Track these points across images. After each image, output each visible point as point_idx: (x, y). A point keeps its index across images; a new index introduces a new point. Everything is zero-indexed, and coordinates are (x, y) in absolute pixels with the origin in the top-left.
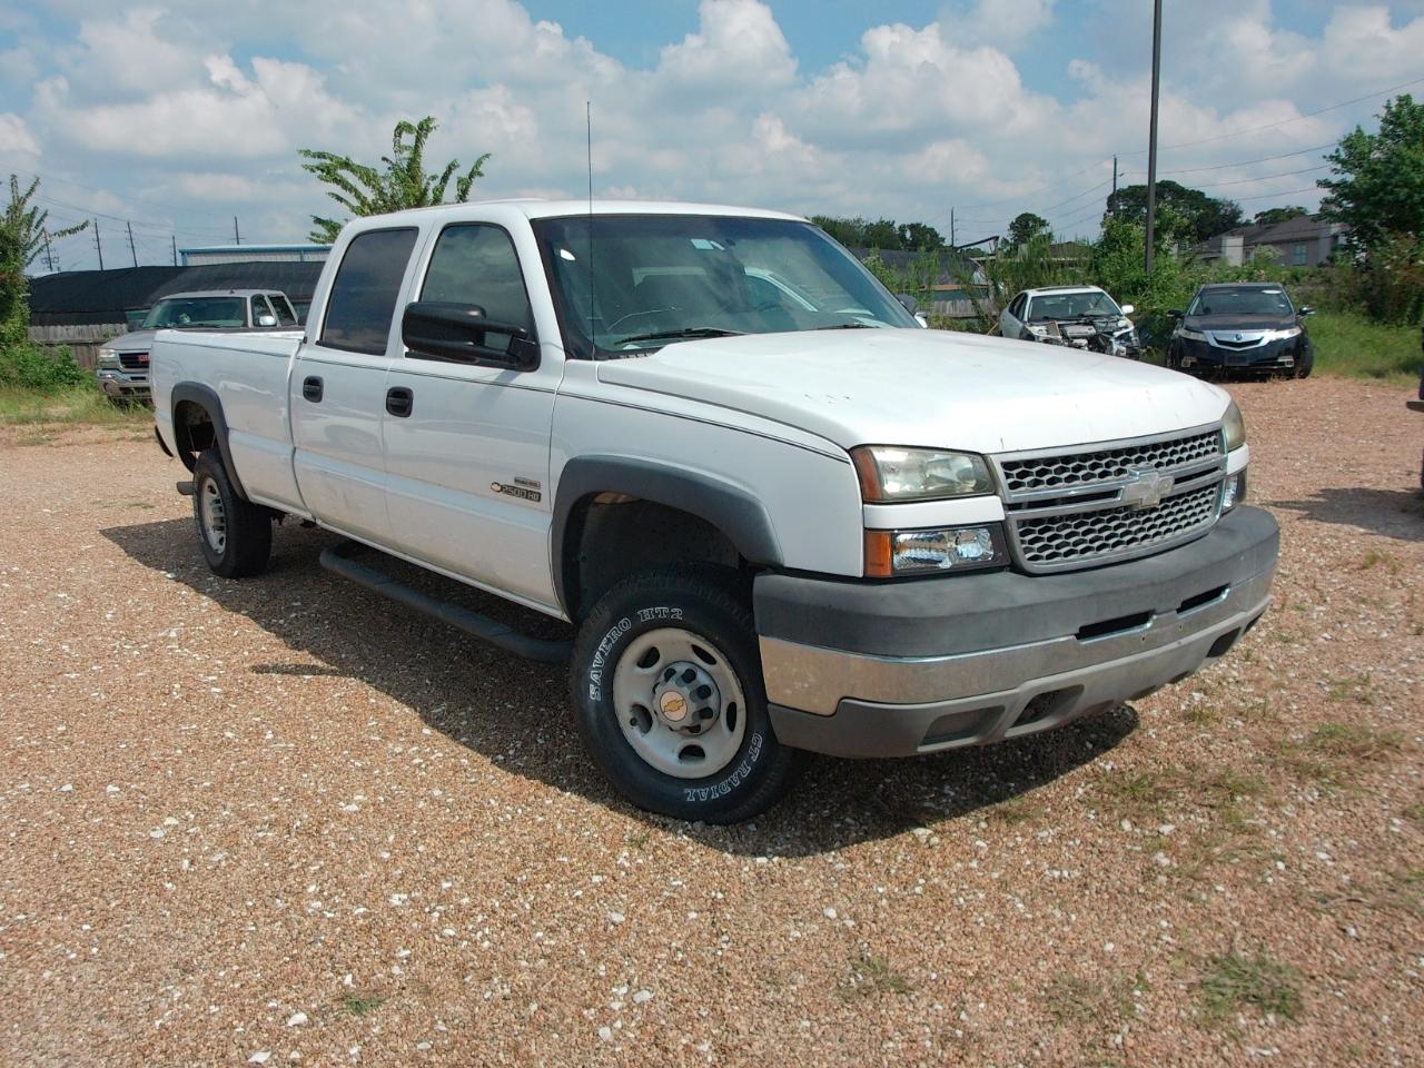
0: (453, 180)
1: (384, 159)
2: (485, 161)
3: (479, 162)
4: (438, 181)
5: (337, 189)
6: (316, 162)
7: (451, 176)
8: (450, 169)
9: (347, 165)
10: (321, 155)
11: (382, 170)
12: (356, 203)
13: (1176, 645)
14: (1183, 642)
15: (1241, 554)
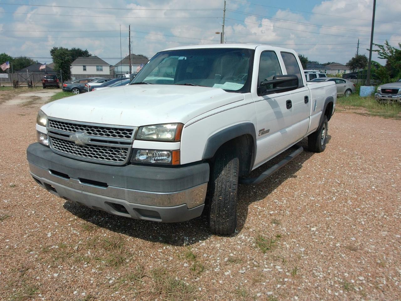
13: (80, 192)
14: (84, 192)
15: (113, 175)
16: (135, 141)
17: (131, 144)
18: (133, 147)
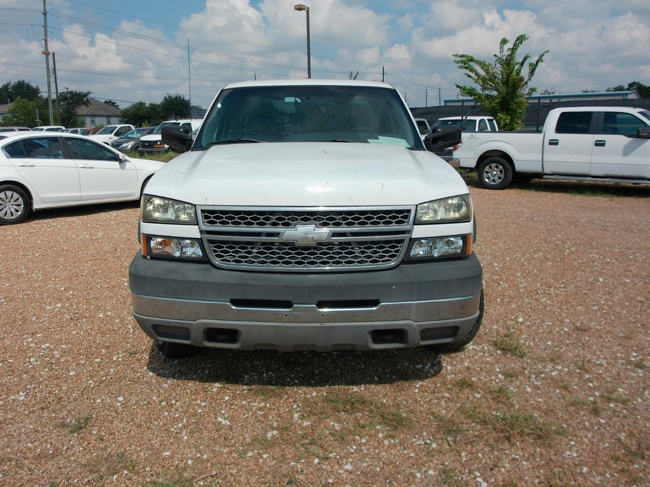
0: (527, 63)
1: (495, 56)
2: (546, 54)
3: (543, 55)
4: (518, 66)
5: (467, 72)
6: (459, 59)
7: (526, 62)
8: (525, 59)
9: (472, 60)
10: (462, 56)
11: (493, 61)
12: (476, 78)
13: (318, 325)
14: (325, 324)
15: (393, 284)
17: (409, 232)
18: (412, 237)
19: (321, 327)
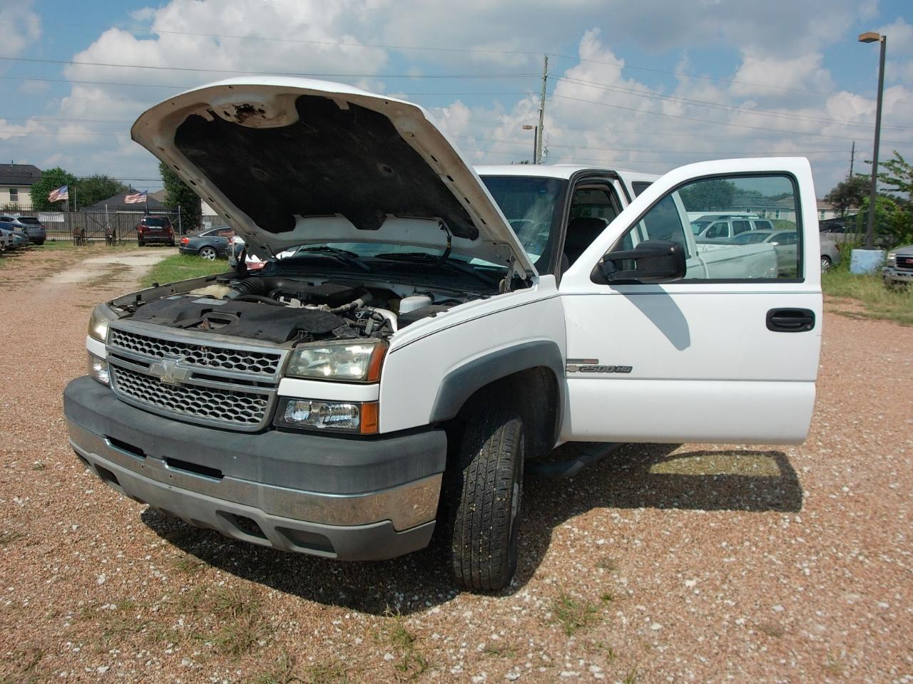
13: (167, 487)
14: (174, 489)
15: (234, 453)
16: (284, 380)
17: (275, 385)
18: (279, 394)
19: (168, 490)
